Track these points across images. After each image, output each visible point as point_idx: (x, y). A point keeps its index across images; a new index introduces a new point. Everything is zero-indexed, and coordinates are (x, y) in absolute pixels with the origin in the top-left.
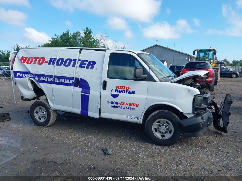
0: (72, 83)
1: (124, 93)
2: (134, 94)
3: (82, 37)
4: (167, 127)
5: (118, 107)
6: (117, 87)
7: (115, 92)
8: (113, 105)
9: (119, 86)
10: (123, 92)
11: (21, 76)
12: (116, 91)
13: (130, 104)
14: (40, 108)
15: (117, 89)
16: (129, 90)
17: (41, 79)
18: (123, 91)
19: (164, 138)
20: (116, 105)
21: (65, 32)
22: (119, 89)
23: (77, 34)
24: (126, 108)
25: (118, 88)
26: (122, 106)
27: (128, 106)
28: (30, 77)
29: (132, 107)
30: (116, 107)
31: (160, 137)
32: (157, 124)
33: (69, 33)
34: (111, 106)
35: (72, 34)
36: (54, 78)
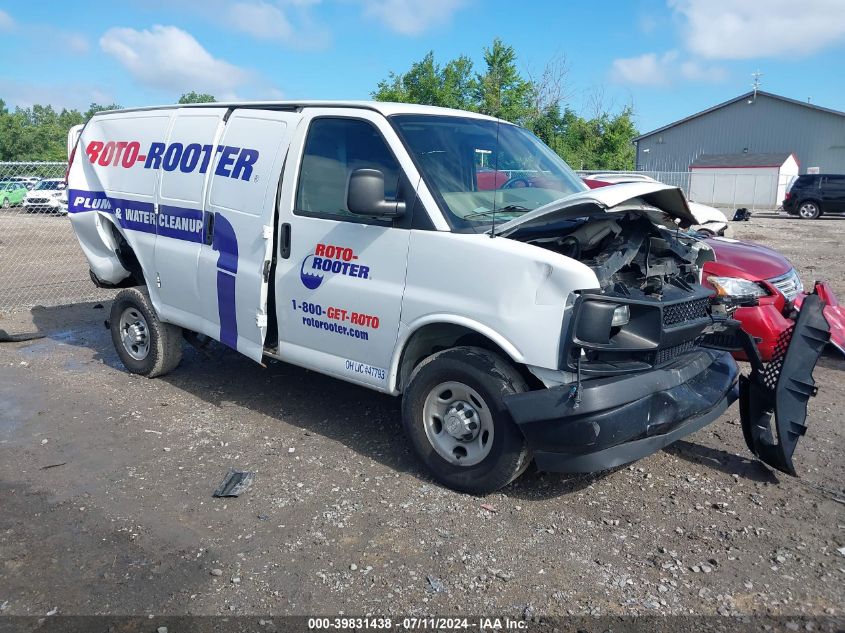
0: (198, 231)
1: (338, 271)
2: (366, 277)
3: (480, 78)
4: (475, 415)
5: (322, 323)
6: (320, 248)
7: (314, 267)
8: (308, 315)
9: (324, 246)
10: (334, 268)
11: (87, 205)
12: (317, 263)
13: (356, 318)
14: (135, 314)
15: (319, 256)
16: (353, 262)
17: (130, 215)
18: (335, 263)
19: (462, 459)
20: (315, 317)
21: (420, 60)
22: (324, 258)
23: (463, 65)
24: (345, 329)
25: (322, 255)
26: (332, 321)
27: (348, 324)
28: (103, 210)
29: (361, 328)
30: (319, 324)
31: (450, 453)
32: (441, 400)
33: (434, 64)
34: (304, 319)
35: (443, 67)
36: (157, 211)
